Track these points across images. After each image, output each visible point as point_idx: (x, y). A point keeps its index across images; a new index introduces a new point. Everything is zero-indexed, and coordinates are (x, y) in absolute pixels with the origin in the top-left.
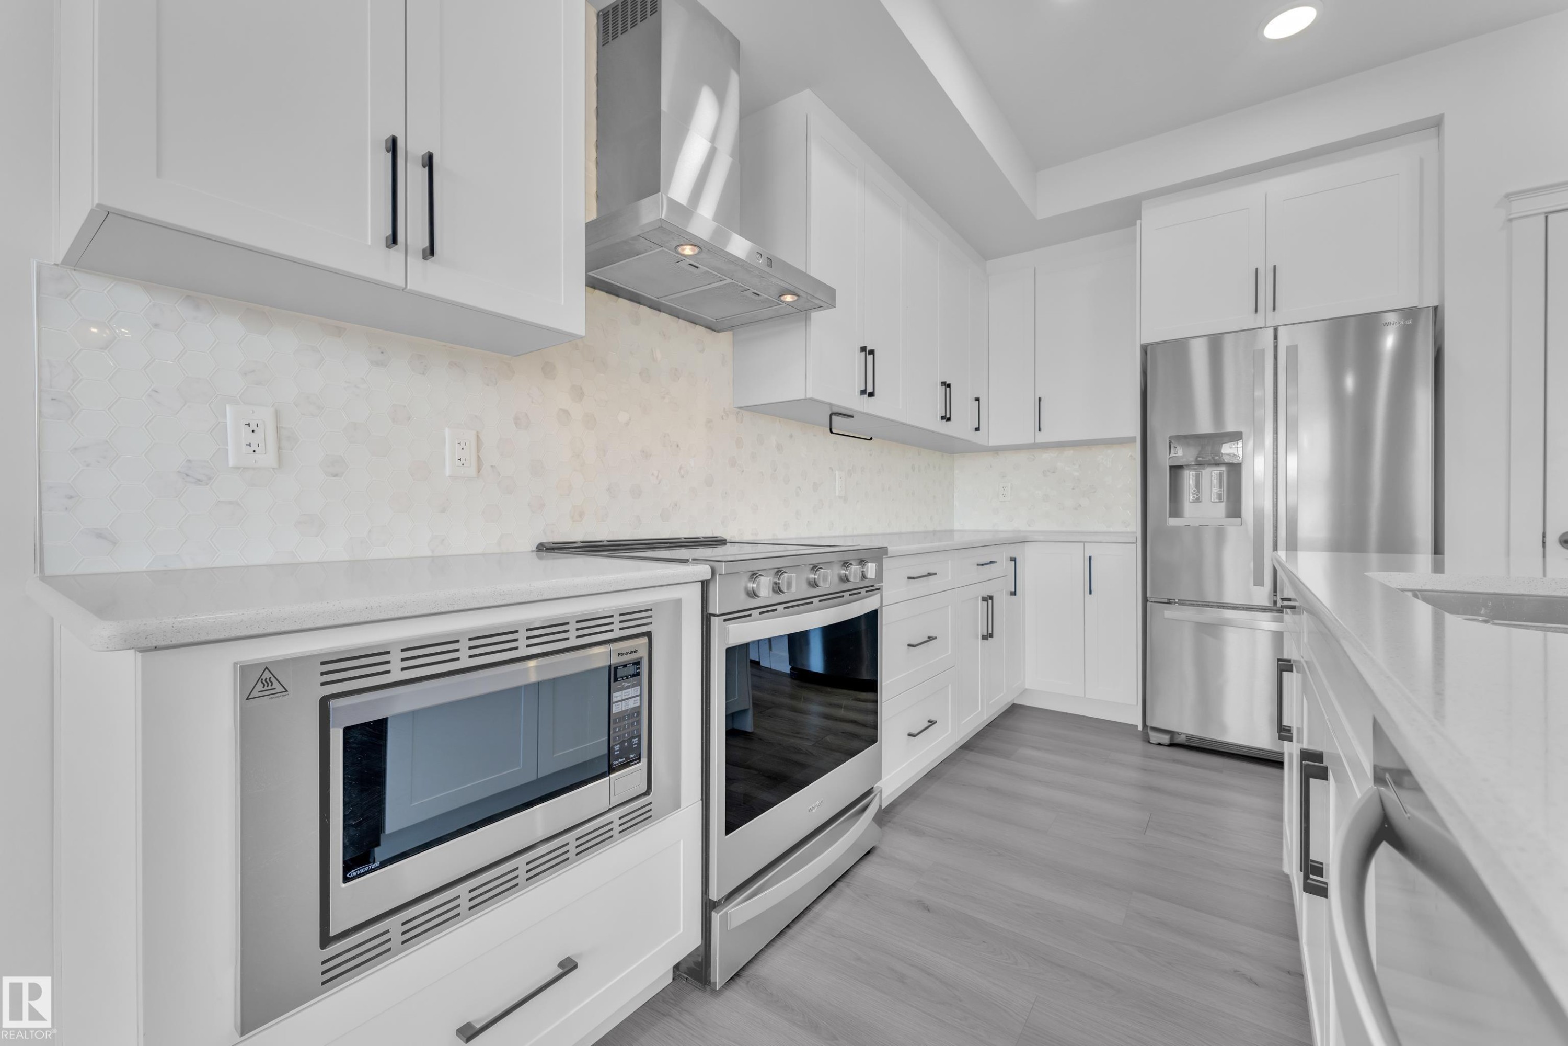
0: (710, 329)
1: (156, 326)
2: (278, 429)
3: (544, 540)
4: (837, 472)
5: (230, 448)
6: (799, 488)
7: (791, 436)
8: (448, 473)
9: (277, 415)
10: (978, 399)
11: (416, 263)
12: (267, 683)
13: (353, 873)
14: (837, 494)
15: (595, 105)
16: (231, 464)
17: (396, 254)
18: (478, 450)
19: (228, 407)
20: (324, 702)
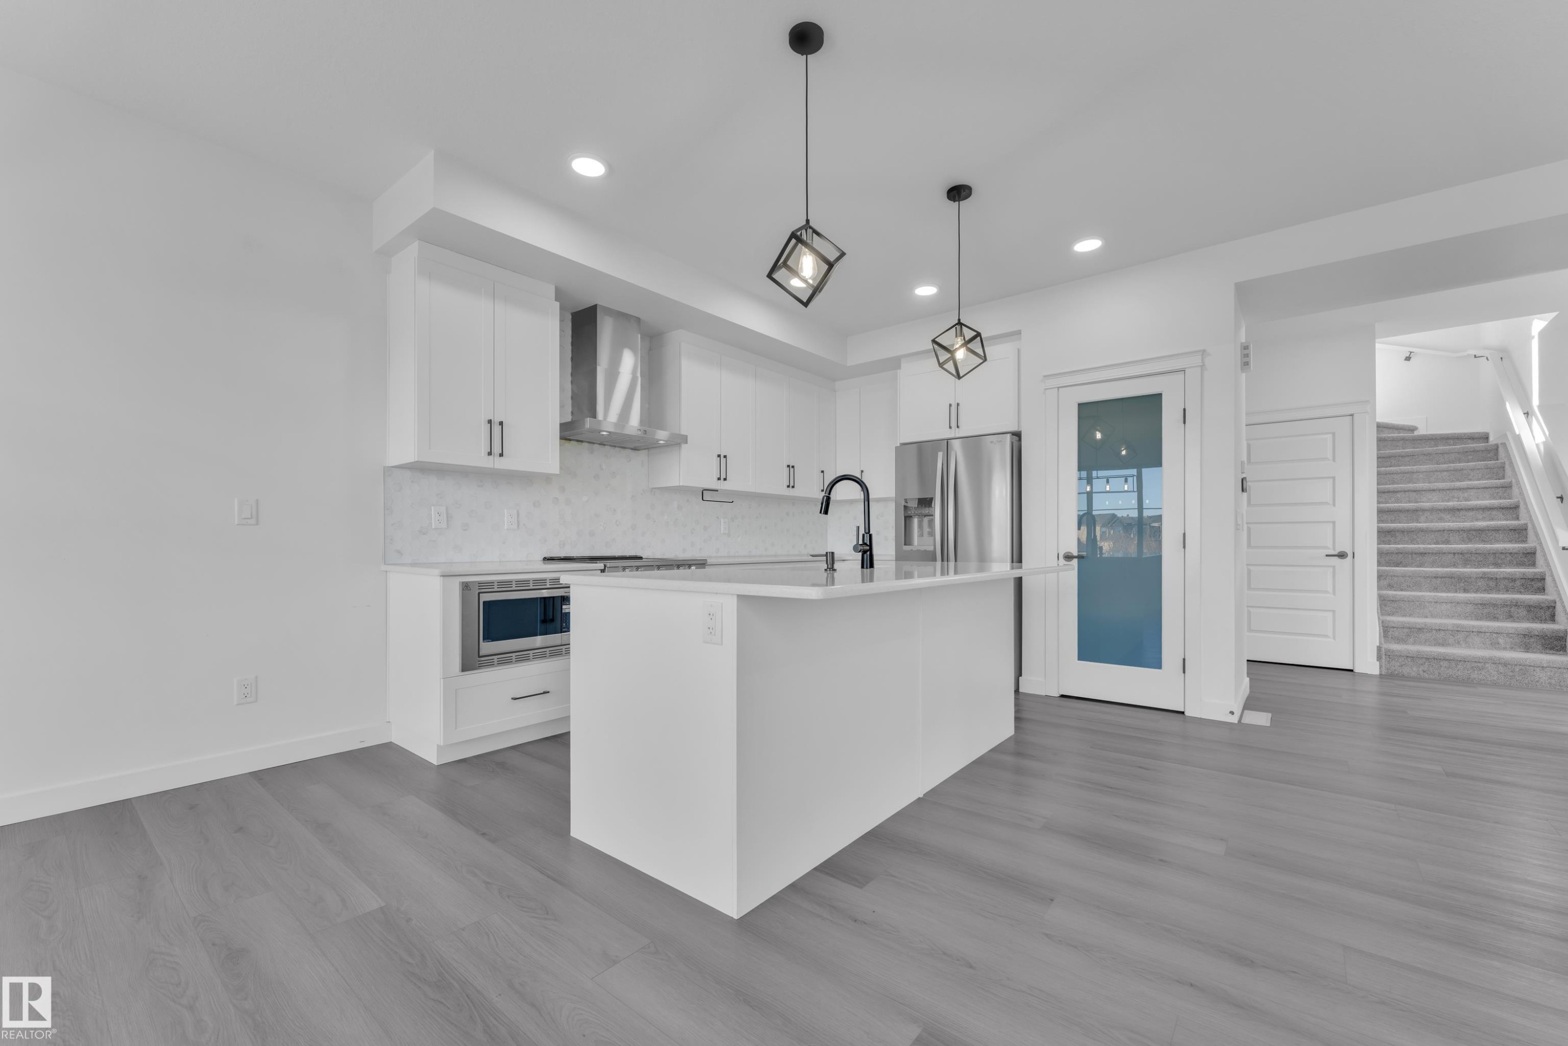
0: (636, 450)
1: (412, 482)
2: (447, 514)
3: (546, 556)
4: (722, 520)
5: (433, 521)
6: (694, 529)
7: (688, 501)
8: (506, 528)
9: (447, 509)
10: (823, 472)
11: (497, 458)
12: (467, 587)
13: (485, 641)
14: (722, 532)
15: (570, 356)
16: (433, 527)
17: (491, 457)
18: (518, 517)
19: (432, 507)
20: (479, 593)
